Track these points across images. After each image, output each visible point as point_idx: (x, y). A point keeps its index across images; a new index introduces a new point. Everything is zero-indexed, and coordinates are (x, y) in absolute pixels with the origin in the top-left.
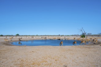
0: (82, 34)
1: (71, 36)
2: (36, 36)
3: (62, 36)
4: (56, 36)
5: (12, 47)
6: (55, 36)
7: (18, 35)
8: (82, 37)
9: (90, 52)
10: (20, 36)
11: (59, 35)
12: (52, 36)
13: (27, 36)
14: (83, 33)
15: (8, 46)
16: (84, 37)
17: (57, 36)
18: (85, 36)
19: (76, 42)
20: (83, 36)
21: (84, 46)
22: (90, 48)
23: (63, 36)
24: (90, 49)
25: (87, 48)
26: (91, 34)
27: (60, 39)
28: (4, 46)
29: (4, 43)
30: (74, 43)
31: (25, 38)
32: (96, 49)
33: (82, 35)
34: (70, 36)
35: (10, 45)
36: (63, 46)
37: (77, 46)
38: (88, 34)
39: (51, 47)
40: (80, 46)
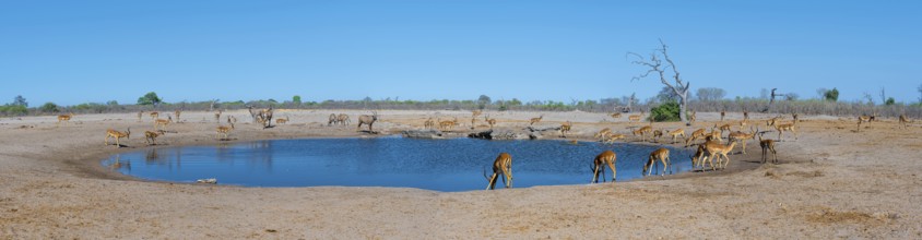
0: (661, 96)
1: (581, 106)
2: (286, 106)
3: (502, 107)
4: (456, 106)
5: (122, 188)
6: (445, 105)
7: (151, 102)
8: (660, 118)
9: (704, 224)
10: (167, 107)
11: (485, 99)
12: (419, 106)
13: (216, 106)
14: (669, 88)
15: (93, 182)
16: (677, 116)
17: (468, 105)
18: (683, 109)
19: (612, 158)
20: (667, 109)
21: (671, 183)
22: (705, 195)
23: (514, 105)
24: (707, 203)
25: (685, 199)
26: (719, 92)
27: (487, 136)
28: (71, 178)
29: (68, 162)
30: (598, 160)
31: (204, 122)
32: (740, 200)
33: (659, 103)
34: (569, 109)
35: (104, 176)
36: (518, 191)
37: (622, 186)
38: (701, 92)
39: (418, 196)
40: (640, 184)
